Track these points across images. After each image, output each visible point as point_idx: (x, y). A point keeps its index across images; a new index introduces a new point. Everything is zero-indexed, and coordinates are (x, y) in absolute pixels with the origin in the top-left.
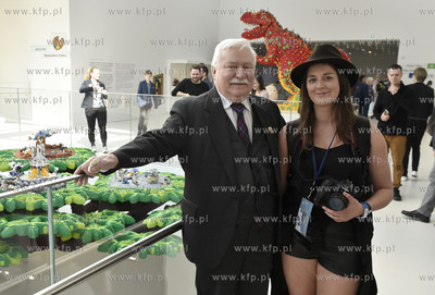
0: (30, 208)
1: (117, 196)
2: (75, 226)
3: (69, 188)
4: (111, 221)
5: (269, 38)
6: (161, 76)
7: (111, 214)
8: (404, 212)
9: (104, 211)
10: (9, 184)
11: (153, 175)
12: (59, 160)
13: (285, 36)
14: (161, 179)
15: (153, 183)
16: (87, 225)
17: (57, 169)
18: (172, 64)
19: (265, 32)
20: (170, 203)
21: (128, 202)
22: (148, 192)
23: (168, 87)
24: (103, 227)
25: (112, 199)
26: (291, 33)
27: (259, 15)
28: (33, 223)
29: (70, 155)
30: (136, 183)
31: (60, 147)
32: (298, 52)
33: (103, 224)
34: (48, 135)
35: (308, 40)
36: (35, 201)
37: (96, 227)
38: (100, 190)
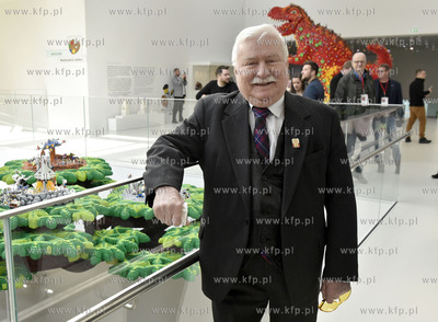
0: (33, 226)
1: (130, 211)
2: (82, 246)
3: (77, 202)
4: (122, 239)
5: (299, 34)
7: (124, 232)
9: (117, 228)
10: (13, 198)
12: (68, 171)
13: (318, 32)
16: (97, 243)
17: (65, 181)
18: (195, 67)
19: (296, 28)
20: (189, 220)
21: (142, 218)
24: (114, 247)
25: (125, 214)
26: (324, 29)
27: (288, 10)
28: (35, 243)
29: (80, 166)
31: (71, 157)
32: (332, 50)
33: (114, 243)
34: (57, 145)
35: (343, 36)
36: (38, 218)
37: (105, 247)
38: (112, 204)
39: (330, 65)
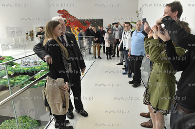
1: (24, 71)
4: (23, 78)
5: (67, 18)
6: (32, 31)
7: (23, 76)
8: (117, 64)
9: (20, 76)
11: (35, 62)
14: (38, 63)
15: (36, 65)
16: (15, 81)
18: (36, 27)
19: (65, 16)
20: (42, 70)
22: (35, 67)
23: (35, 34)
25: (22, 71)
26: (73, 17)
27: (63, 11)
29: (4, 59)
30: (30, 66)
32: (76, 22)
33: (20, 80)
37: (18, 81)
38: (17, 69)
39: (76, 26)
